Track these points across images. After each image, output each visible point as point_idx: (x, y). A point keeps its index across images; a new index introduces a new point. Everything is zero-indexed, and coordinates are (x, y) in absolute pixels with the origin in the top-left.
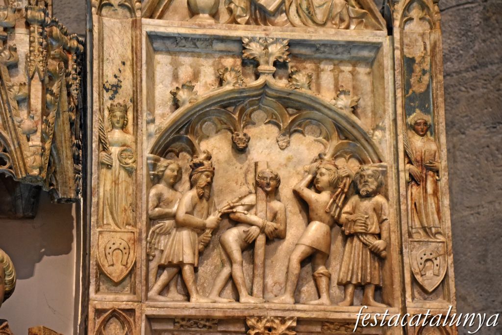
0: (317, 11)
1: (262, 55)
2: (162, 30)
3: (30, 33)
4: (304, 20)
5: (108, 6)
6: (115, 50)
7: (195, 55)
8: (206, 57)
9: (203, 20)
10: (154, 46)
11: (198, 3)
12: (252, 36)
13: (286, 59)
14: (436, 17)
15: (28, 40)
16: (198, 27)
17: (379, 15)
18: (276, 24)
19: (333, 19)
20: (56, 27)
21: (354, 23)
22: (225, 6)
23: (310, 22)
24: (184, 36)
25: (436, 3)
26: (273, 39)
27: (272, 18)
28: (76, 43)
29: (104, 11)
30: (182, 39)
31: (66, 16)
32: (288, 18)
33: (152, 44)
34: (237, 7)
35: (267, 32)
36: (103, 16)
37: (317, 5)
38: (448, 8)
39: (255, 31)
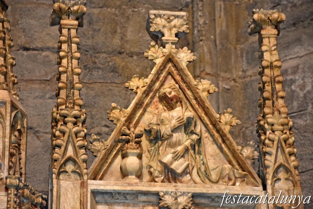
0: (212, 173)
1: (174, 204)
2: (102, 188)
3: (8, 195)
4: (203, 179)
5: (64, 173)
6: (68, 203)
7: (126, 205)
8: (133, 206)
9: (131, 180)
10: (97, 199)
11: (127, 168)
12: (166, 190)
13: (191, 207)
14: (297, 178)
15: (6, 200)
16: (127, 185)
17: (256, 176)
18: (183, 182)
19: (223, 178)
20: (27, 189)
21: (239, 182)
22: (147, 170)
23: (207, 180)
24: (118, 192)
25: (296, 168)
26: (181, 192)
27: (180, 178)
28: (40, 200)
29: (61, 177)
30: (116, 194)
31: (38, 179)
32: (191, 178)
33: (95, 198)
34: (155, 170)
35: (177, 188)
36: (60, 180)
37: (212, 169)
38: (308, 171)
39: (169, 187)
